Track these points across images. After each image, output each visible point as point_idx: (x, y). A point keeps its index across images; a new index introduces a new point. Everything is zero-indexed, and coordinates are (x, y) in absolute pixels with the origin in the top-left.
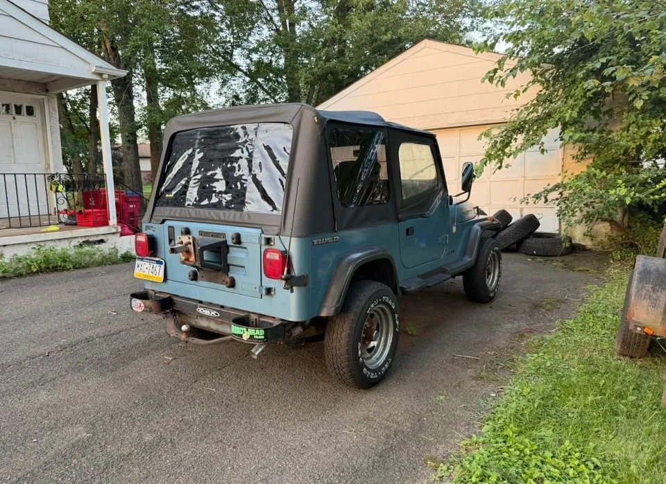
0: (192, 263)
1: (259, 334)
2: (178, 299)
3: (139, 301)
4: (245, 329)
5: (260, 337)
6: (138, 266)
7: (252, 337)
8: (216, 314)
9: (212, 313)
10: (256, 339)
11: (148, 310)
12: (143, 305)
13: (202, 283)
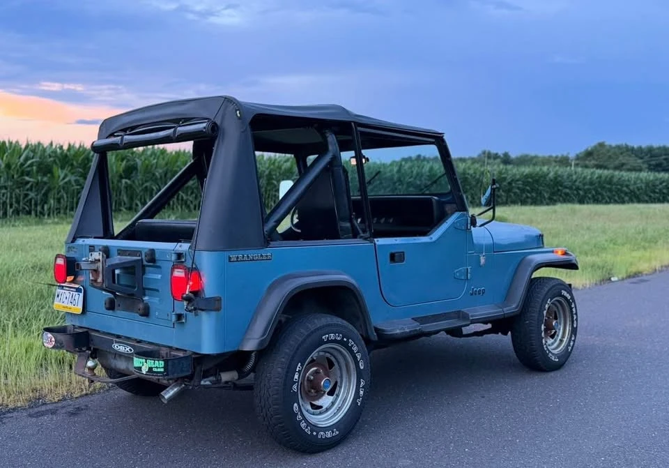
0: (99, 285)
1: (159, 365)
2: (97, 334)
3: (50, 335)
4: (144, 360)
5: (159, 370)
6: (58, 296)
7: (150, 369)
8: (131, 350)
9: (128, 349)
10: (155, 372)
11: (58, 346)
12: (53, 339)
13: (119, 313)
